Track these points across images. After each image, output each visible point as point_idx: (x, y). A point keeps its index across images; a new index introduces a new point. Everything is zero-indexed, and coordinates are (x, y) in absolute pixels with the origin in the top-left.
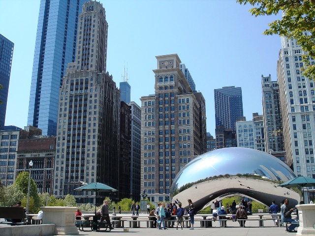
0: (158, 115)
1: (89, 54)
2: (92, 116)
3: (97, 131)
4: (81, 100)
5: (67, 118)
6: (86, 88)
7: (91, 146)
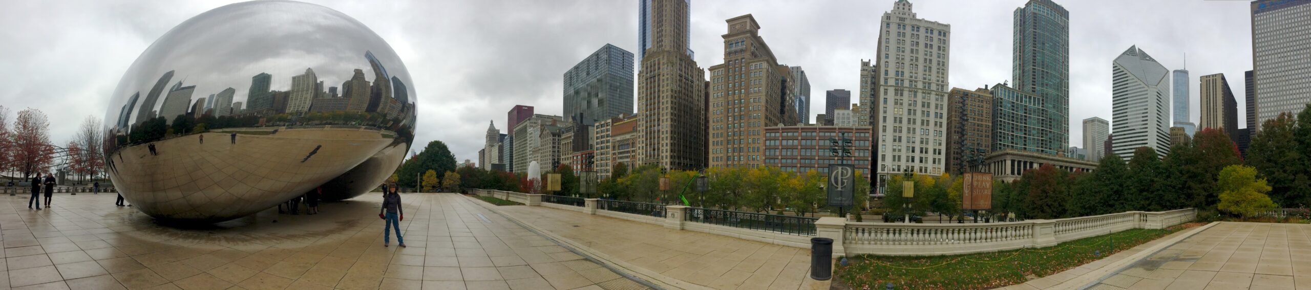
0: (727, 84)
1: (662, 35)
2: (665, 95)
3: (669, 108)
4: (655, 81)
5: (645, 100)
6: (659, 68)
7: (665, 123)
